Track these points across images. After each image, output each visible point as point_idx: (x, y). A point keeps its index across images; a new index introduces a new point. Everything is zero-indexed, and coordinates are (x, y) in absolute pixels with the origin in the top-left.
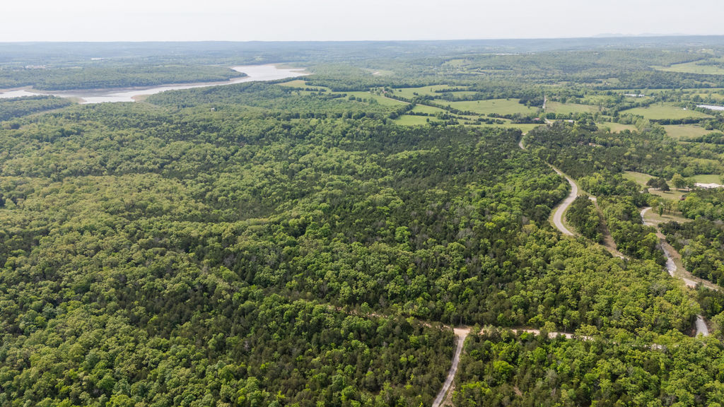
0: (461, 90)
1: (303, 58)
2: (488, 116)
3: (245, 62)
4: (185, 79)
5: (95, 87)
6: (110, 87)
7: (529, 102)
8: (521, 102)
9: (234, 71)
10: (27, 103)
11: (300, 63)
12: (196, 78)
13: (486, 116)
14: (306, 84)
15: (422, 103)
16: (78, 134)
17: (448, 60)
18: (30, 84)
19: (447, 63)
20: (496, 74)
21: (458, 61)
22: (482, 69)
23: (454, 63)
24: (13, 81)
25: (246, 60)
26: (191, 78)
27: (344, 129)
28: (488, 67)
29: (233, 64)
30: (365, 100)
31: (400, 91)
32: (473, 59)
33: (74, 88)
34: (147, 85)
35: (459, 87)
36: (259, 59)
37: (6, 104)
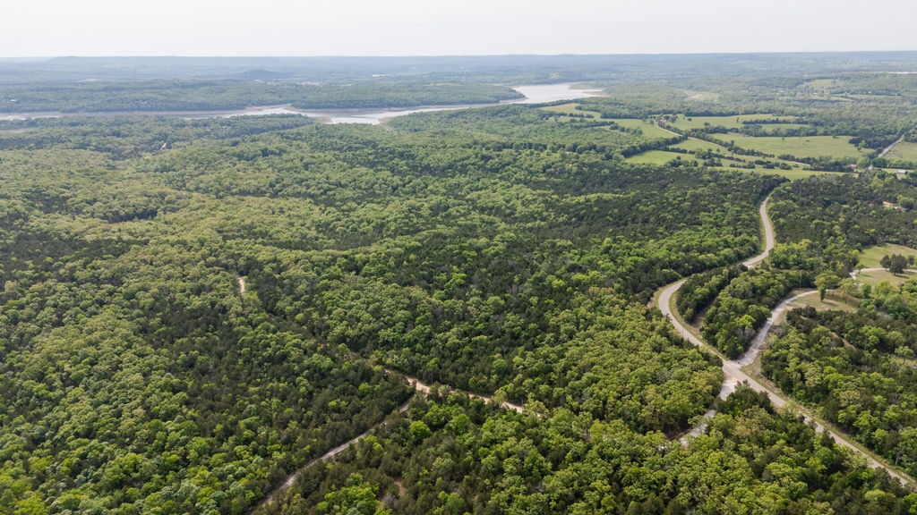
0: (785, 122)
1: (613, 75)
2: (779, 158)
3: (534, 81)
4: (447, 99)
5: (350, 107)
6: (365, 107)
7: (863, 142)
8: (851, 142)
9: (515, 91)
10: (270, 121)
11: (601, 82)
12: (460, 99)
13: (776, 157)
14: (576, 108)
15: (698, 137)
16: (279, 154)
17: (809, 80)
18: (291, 102)
19: (805, 84)
20: (869, 101)
21: (824, 81)
22: (852, 94)
23: (816, 84)
24: (276, 98)
25: (536, 79)
26: (455, 99)
27: (549, 163)
28: (863, 91)
29: (520, 83)
30: (628, 130)
31: (690, 120)
32: (849, 78)
33: (329, 107)
34: (405, 105)
35: (781, 119)
36: (554, 76)
37: (250, 121)
